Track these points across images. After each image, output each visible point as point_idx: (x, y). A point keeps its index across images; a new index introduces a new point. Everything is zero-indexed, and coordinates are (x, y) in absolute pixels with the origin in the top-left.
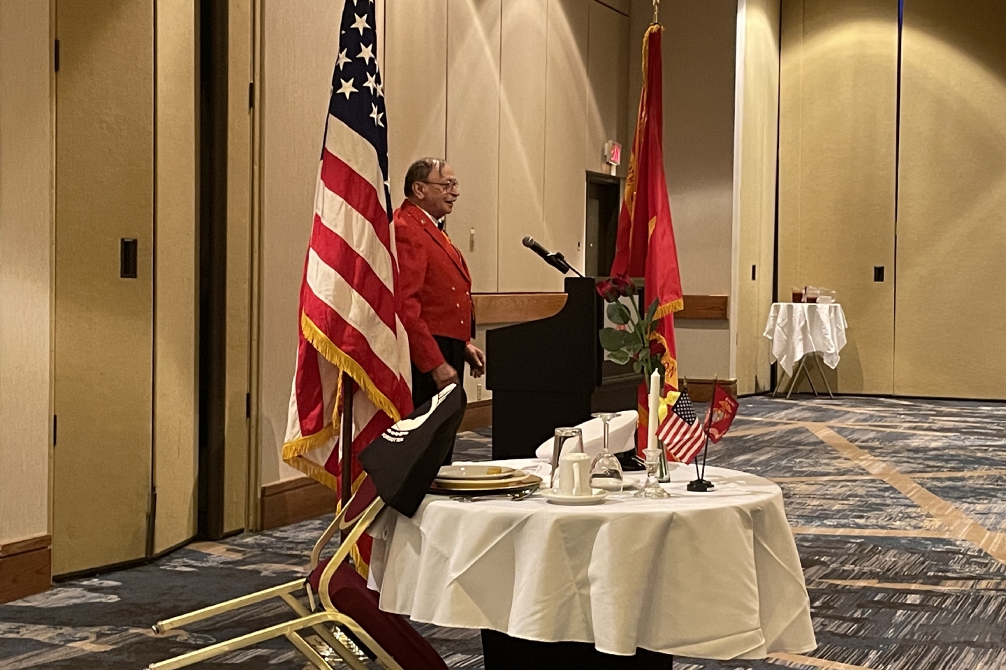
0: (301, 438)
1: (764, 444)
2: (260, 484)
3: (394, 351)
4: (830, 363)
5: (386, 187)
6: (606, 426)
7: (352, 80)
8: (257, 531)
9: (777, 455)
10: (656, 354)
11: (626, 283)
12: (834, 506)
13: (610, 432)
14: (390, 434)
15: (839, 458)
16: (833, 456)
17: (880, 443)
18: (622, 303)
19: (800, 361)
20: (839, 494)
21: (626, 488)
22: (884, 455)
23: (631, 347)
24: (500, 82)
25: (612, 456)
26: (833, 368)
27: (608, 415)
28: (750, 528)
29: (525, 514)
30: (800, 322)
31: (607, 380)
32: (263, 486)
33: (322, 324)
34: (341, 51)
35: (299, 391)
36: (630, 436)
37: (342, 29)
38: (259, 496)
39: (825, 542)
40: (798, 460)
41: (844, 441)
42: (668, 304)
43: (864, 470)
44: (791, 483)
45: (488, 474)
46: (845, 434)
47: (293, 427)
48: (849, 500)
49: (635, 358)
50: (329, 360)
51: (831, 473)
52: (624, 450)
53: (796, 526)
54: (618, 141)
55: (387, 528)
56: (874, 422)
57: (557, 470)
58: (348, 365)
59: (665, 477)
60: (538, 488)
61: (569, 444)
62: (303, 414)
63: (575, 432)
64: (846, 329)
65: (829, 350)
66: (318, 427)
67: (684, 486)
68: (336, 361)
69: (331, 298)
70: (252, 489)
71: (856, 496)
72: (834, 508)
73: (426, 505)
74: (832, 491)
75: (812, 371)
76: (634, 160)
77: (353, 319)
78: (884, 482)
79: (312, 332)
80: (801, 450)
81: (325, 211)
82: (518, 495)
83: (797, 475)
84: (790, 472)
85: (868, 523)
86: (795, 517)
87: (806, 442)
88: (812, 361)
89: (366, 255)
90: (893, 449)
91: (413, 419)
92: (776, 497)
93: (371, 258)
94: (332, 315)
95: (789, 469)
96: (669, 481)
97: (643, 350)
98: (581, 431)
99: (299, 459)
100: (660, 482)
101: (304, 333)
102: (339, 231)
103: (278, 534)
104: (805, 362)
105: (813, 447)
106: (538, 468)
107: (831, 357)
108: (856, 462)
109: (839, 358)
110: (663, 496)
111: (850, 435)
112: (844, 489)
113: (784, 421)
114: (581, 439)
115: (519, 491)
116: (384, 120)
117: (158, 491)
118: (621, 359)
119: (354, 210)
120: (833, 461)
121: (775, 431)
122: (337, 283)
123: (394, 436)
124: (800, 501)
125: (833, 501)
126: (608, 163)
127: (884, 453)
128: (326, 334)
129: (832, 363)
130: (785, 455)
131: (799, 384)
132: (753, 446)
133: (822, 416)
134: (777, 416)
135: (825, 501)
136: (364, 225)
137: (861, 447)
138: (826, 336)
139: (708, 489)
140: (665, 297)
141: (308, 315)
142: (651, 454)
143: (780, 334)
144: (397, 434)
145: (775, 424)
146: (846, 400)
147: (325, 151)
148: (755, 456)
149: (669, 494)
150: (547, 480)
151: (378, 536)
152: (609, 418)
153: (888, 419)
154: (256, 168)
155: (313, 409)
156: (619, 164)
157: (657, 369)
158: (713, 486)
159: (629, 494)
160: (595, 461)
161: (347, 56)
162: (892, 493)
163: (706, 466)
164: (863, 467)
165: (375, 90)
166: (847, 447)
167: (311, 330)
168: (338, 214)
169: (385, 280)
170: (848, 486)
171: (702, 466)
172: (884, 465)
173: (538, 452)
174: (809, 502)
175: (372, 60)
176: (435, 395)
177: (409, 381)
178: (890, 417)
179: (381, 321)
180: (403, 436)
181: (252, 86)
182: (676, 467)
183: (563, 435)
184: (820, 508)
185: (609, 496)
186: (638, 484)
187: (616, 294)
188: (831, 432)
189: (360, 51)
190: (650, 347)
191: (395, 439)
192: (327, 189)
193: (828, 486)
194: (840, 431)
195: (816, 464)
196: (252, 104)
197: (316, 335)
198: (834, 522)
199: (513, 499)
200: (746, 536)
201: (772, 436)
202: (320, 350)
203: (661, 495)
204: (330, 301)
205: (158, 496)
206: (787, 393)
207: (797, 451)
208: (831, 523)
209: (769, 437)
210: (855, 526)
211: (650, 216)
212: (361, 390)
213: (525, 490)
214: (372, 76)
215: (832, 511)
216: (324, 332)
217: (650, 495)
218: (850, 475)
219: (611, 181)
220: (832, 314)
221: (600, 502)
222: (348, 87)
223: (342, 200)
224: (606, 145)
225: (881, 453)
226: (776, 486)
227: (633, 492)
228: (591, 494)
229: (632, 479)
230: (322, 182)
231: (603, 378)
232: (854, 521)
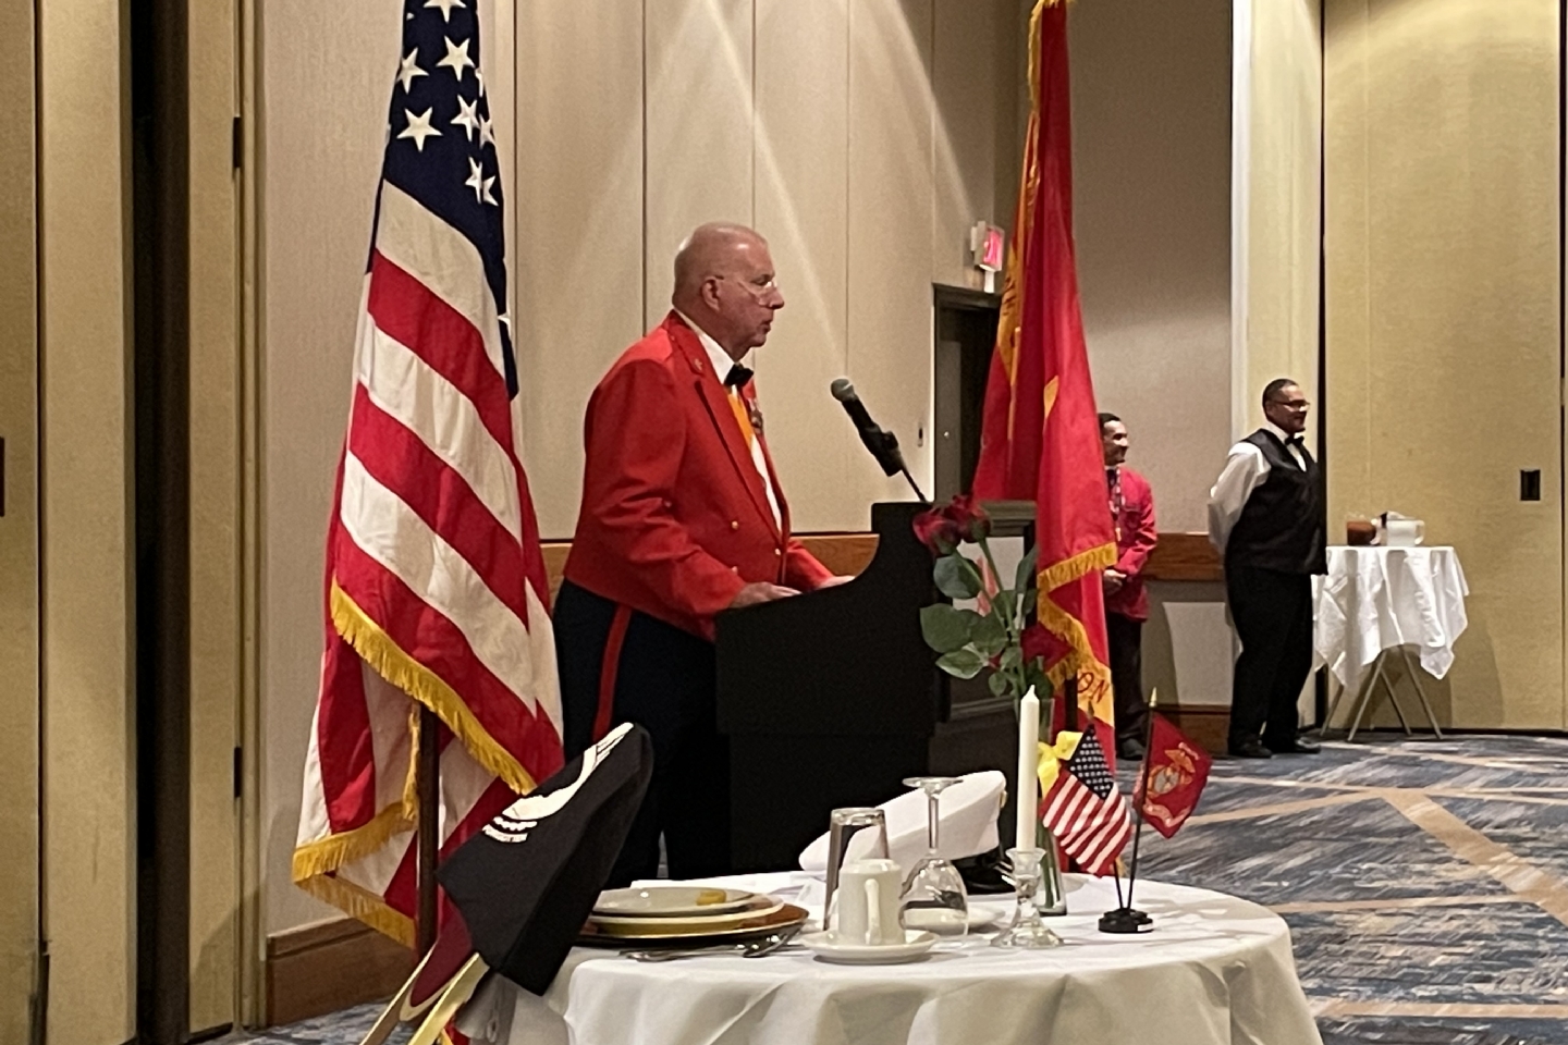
0: (330, 836)
1: (1299, 834)
2: (266, 932)
3: (523, 657)
4: (1432, 667)
5: (503, 326)
6: (933, 803)
7: (430, 111)
8: (258, 1028)
9: (1323, 855)
10: (1034, 659)
11: (972, 515)
12: (1434, 958)
13: (941, 817)
14: (499, 828)
15: (1448, 860)
16: (1436, 856)
17: (1534, 830)
18: (964, 555)
19: (1374, 665)
20: (1444, 935)
21: (977, 929)
22: (1538, 853)
23: (987, 644)
24: (754, 107)
25: (944, 865)
26: (1440, 677)
27: (937, 781)
28: (1224, 1004)
29: (766, 986)
30: (1371, 586)
31: (960, 709)
32: (270, 935)
33: (373, 606)
34: (406, 54)
35: (324, 742)
36: (985, 822)
37: (407, 10)
38: (263, 957)
39: (1412, 1031)
40: (1365, 866)
41: (1462, 825)
42: (1084, 554)
43: (1498, 883)
44: (1349, 912)
45: (699, 904)
46: (1466, 810)
47: (313, 815)
48: (1463, 946)
49: (993, 666)
50: (387, 679)
51: (1430, 890)
52: (977, 852)
53: (1355, 1000)
54: (998, 223)
55: (496, 1018)
56: (1523, 786)
57: (835, 895)
58: (427, 687)
59: (1057, 905)
60: (798, 930)
61: (861, 843)
62: (332, 790)
63: (872, 817)
64: (1465, 598)
65: (1432, 640)
66: (365, 813)
67: (1093, 924)
68: (402, 681)
69: (391, 553)
70: (248, 942)
71: (1478, 937)
72: (1432, 964)
73: (572, 970)
74: (1434, 927)
75: (1397, 685)
76: (1015, 265)
77: (436, 593)
78: (1534, 908)
79: (353, 621)
80: (1375, 845)
81: (379, 375)
82: (755, 947)
83: (1362, 896)
84: (1348, 889)
85: (1500, 992)
86: (1355, 981)
87: (1383, 829)
88: (1399, 663)
89: (460, 465)
90: (1557, 840)
91: (545, 795)
92: (1279, 941)
93: (472, 470)
94: (393, 586)
95: (1347, 884)
96: (1064, 913)
97: (1009, 650)
98: (883, 816)
99: (329, 880)
100: (1044, 914)
101: (337, 623)
102: (405, 417)
103: (302, 1034)
104: (1385, 666)
105: (1396, 839)
106: (802, 892)
107: (1434, 655)
108: (1483, 867)
109: (1452, 656)
110: (1048, 943)
111: (1473, 812)
112: (1455, 923)
113: (1341, 786)
114: (884, 832)
115: (760, 938)
116: (496, 191)
117: (52, 950)
118: (964, 667)
119: (437, 377)
120: (1436, 867)
121: (1322, 808)
122: (402, 523)
123: (507, 831)
124: (1364, 948)
125: (1432, 948)
126: (978, 268)
127: (1539, 848)
128: (381, 625)
129: (1437, 667)
130: (1340, 857)
131: (1374, 710)
132: (1277, 838)
133: (1417, 776)
134: (1327, 777)
135: (1416, 948)
136: (456, 402)
137: (1494, 838)
138: (1427, 613)
139: (1140, 928)
140: (1079, 541)
141: (344, 588)
142: (1023, 858)
143: (1331, 609)
144: (513, 826)
145: (1322, 793)
146: (1468, 742)
147: (376, 255)
148: (1277, 860)
149: (1061, 940)
150: (816, 913)
151: (476, 1033)
152: (937, 787)
153: (1553, 781)
154: (249, 289)
155: (354, 778)
156: (1000, 269)
157: (1033, 687)
158: (1150, 921)
159: (981, 939)
160: (912, 876)
161: (419, 63)
162: (1552, 931)
163: (1136, 882)
164: (1497, 878)
165: (476, 132)
166: (1465, 838)
167: (350, 617)
168: (404, 382)
169: (502, 514)
170: (1462, 916)
171: (1128, 881)
172: (1538, 873)
173: (803, 858)
174: (1383, 949)
175: (467, 70)
176: (590, 746)
177: (556, 717)
178: (1554, 775)
179: (497, 599)
180: (526, 830)
181: (238, 124)
182: (1080, 884)
183: (848, 823)
184: (1406, 962)
185: (938, 945)
186: (1002, 920)
187: (952, 538)
188: (1434, 807)
189: (445, 53)
190: (1023, 643)
191: (510, 836)
192: (380, 333)
193: (1422, 918)
194: (1454, 805)
195: (1403, 872)
196: (238, 161)
197: (361, 628)
198: (1432, 991)
199: (746, 955)
200: (1216, 1021)
201: (1315, 818)
202: (368, 657)
203: (1043, 943)
204: (387, 558)
205: (52, 961)
206: (1348, 730)
207: (1366, 846)
208: (1426, 994)
209: (1308, 821)
210: (1471, 998)
211: (1047, 374)
212: (458, 738)
213: (770, 936)
214: (469, 104)
215: (1430, 968)
216: (376, 622)
217: (1023, 942)
218: (1468, 894)
219: (982, 304)
220: (1437, 568)
221: (920, 957)
222: (420, 127)
223: (410, 353)
224: (974, 230)
225: (1533, 849)
226: (1281, 921)
227: (989, 936)
228: (903, 941)
229: (988, 909)
230: (370, 319)
231: (954, 706)
232: (1472, 988)
